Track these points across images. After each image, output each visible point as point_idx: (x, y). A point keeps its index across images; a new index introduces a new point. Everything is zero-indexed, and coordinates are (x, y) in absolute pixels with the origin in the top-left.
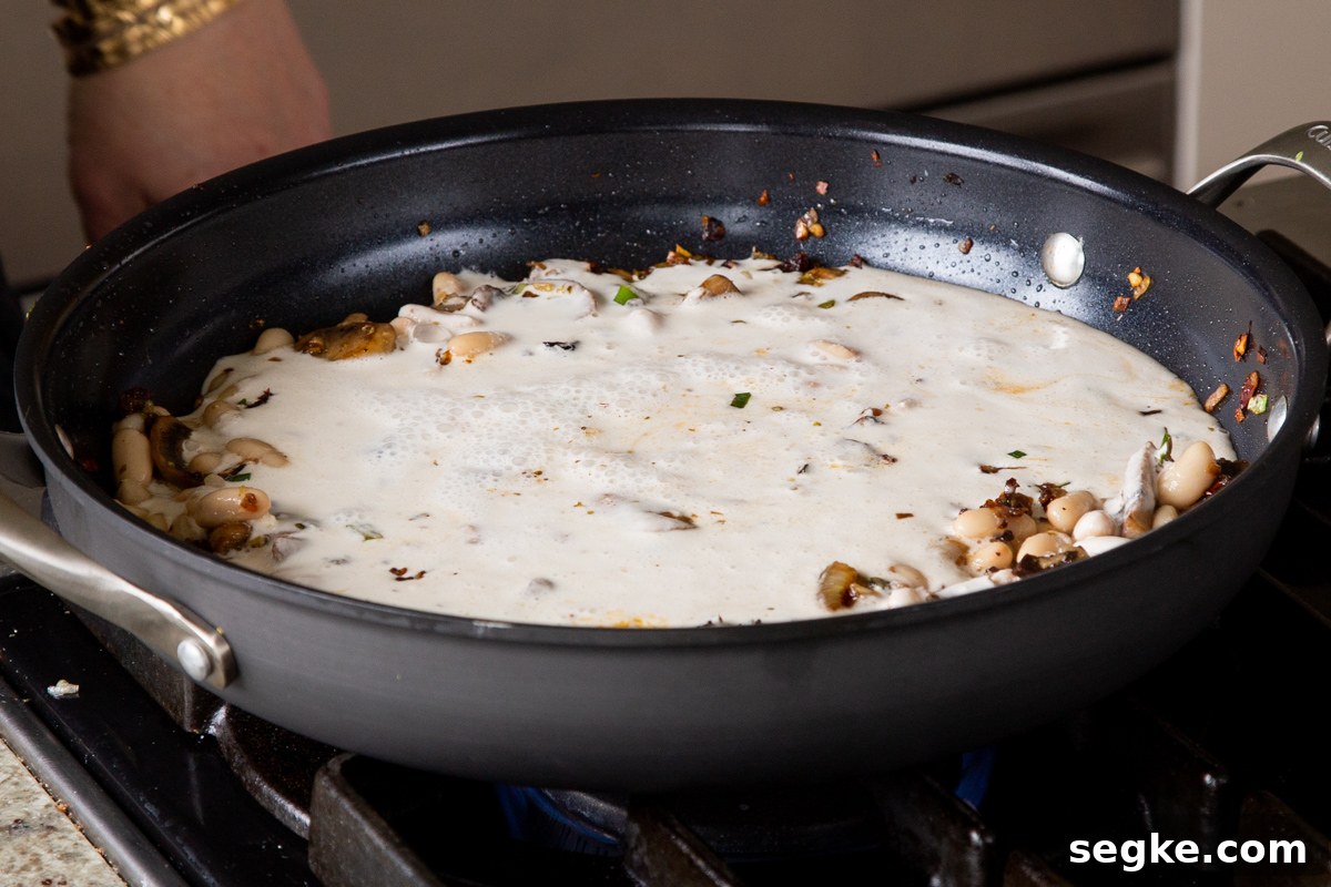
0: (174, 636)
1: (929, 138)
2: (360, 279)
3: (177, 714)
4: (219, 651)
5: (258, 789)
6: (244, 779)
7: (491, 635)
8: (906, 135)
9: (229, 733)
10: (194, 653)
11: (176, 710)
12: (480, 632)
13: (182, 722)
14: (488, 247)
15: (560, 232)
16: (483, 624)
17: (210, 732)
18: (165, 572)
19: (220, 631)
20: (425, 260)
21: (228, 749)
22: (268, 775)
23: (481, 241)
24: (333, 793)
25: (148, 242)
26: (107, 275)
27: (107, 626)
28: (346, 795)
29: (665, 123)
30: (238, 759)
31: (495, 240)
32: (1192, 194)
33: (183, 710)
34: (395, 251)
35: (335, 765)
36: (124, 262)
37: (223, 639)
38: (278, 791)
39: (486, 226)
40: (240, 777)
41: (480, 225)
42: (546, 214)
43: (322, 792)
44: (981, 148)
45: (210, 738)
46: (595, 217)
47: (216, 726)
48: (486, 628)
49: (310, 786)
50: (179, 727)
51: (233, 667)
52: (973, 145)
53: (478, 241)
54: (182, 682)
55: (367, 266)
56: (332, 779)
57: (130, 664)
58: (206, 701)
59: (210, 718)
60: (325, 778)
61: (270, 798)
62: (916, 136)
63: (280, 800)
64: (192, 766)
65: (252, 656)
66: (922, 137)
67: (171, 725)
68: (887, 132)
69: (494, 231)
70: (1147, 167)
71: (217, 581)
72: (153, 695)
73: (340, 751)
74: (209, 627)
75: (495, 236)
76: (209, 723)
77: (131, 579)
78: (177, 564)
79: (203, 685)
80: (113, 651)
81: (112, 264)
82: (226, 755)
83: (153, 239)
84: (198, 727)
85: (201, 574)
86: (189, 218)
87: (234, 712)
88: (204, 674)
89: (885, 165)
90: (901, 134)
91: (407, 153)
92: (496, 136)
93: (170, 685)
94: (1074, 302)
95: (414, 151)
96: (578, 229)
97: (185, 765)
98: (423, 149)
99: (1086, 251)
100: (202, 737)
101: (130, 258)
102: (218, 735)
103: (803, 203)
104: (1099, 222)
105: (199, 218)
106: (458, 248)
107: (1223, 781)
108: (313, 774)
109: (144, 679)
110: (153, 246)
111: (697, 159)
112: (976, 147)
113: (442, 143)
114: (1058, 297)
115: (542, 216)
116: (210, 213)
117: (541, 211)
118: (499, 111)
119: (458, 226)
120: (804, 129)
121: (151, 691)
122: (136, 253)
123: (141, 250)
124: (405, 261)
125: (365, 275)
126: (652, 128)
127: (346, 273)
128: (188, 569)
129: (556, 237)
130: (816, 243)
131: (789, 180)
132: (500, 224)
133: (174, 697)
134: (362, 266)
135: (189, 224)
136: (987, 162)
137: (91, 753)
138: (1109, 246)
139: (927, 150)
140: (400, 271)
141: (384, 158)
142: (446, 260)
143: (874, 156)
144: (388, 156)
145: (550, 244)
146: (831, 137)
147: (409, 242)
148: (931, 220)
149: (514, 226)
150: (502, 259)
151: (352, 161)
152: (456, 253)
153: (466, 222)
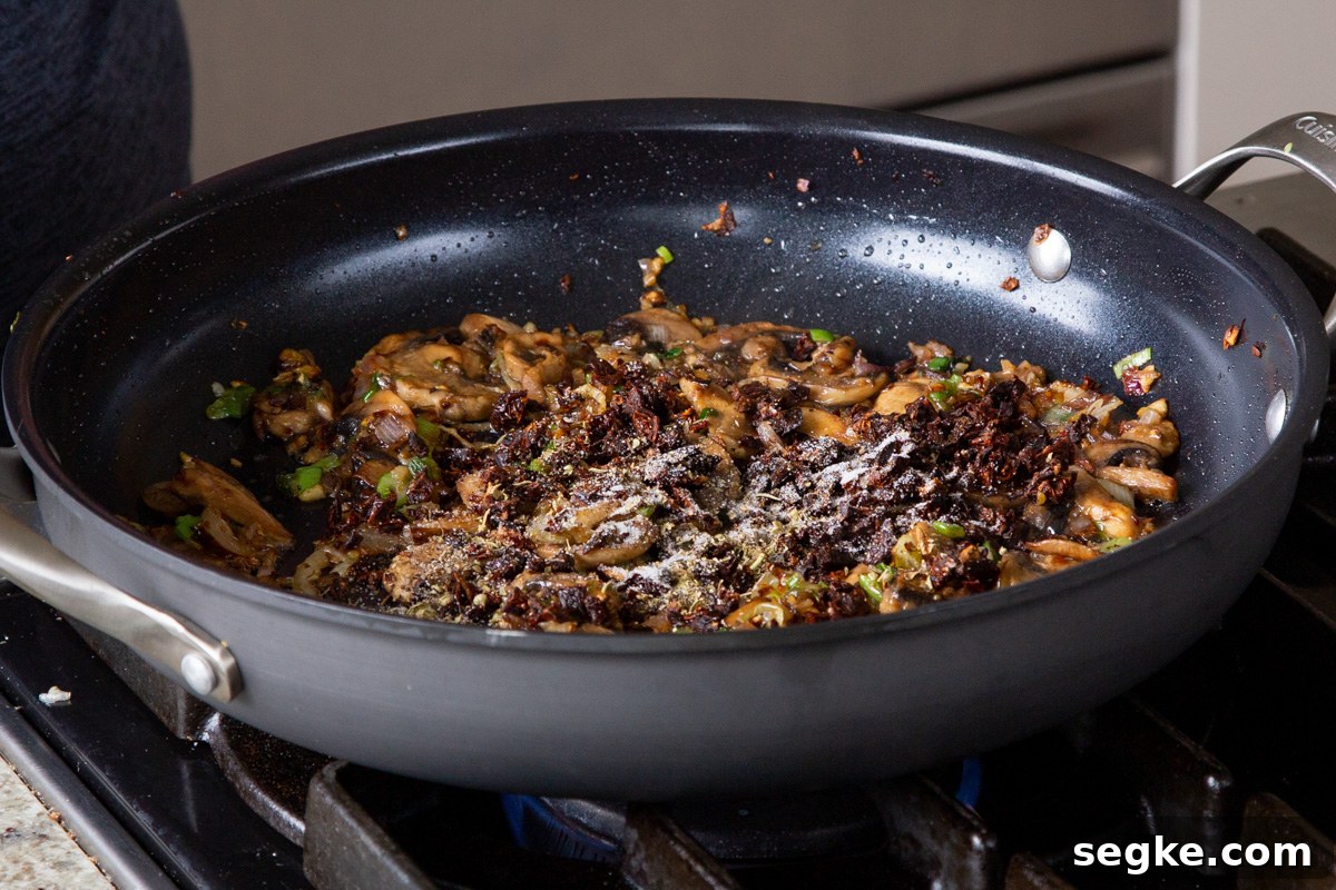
0: (177, 649)
1: (910, 135)
2: (338, 285)
3: (170, 721)
4: (224, 664)
5: (253, 797)
6: (238, 786)
7: (503, 644)
8: (887, 132)
9: (223, 740)
10: (198, 667)
11: (169, 717)
12: (493, 641)
13: (175, 729)
14: (466, 251)
15: (538, 234)
16: (496, 633)
17: (204, 738)
18: (168, 587)
19: (224, 644)
20: (403, 265)
21: (222, 756)
22: (263, 782)
23: (459, 245)
24: (328, 800)
25: (128, 251)
26: (88, 285)
27: (100, 635)
28: (342, 802)
29: (643, 124)
30: (232, 765)
31: (473, 244)
32: (1178, 187)
33: (176, 717)
34: (374, 257)
35: (330, 772)
36: (105, 272)
37: (228, 651)
38: (272, 799)
39: (464, 229)
40: (233, 784)
41: (458, 229)
42: (523, 217)
43: (317, 799)
44: (964, 144)
45: (204, 744)
46: (573, 220)
47: (210, 733)
48: (499, 636)
49: (305, 794)
50: (172, 735)
51: (239, 681)
52: (955, 141)
53: (455, 245)
54: (177, 690)
55: (345, 273)
56: (327, 786)
57: (123, 671)
58: (200, 709)
59: (204, 725)
60: (321, 785)
61: (265, 805)
62: (898, 133)
63: (275, 807)
64: (186, 773)
65: (259, 669)
66: (904, 134)
67: (163, 731)
68: (868, 130)
69: (473, 235)
70: (1145, 165)
71: (222, 593)
72: (146, 701)
73: (333, 760)
74: (213, 640)
75: (472, 240)
76: (203, 730)
77: (126, 589)
78: (180, 577)
80: (105, 657)
81: (92, 274)
82: (219, 762)
83: (133, 248)
84: (192, 733)
85: (207, 588)
86: (168, 227)
87: (225, 719)
88: (209, 687)
89: (866, 162)
90: (882, 131)
91: (384, 157)
92: (473, 140)
93: (163, 692)
94: (1061, 298)
95: (391, 155)
96: (556, 231)
97: (178, 773)
98: (400, 154)
99: (1072, 245)
100: (196, 744)
101: (111, 267)
102: (212, 742)
103: (784, 202)
104: (1086, 217)
105: (179, 227)
106: (436, 253)
107: (1226, 783)
108: (308, 781)
109: (137, 685)
110: (133, 255)
111: (675, 160)
112: (958, 143)
113: (419, 147)
114: (1044, 293)
115: (520, 218)
116: (188, 222)
117: (518, 215)
118: (476, 113)
119: (437, 231)
120: (783, 128)
121: (144, 698)
122: (116, 263)
123: (122, 259)
124: (383, 267)
125: (344, 281)
126: (629, 128)
127: (324, 280)
128: (192, 581)
129: (535, 239)
130: (797, 242)
131: (769, 179)
132: (478, 228)
133: (168, 704)
134: (341, 273)
135: (168, 232)
136: (970, 158)
137: (84, 759)
138: (1097, 241)
139: (910, 147)
140: (378, 278)
141: (361, 162)
142: (424, 265)
143: (855, 153)
144: (366, 161)
145: (527, 247)
146: (810, 136)
147: (388, 247)
148: (914, 217)
149: (492, 229)
150: (481, 262)
151: (329, 166)
152: (434, 258)
153: (444, 227)
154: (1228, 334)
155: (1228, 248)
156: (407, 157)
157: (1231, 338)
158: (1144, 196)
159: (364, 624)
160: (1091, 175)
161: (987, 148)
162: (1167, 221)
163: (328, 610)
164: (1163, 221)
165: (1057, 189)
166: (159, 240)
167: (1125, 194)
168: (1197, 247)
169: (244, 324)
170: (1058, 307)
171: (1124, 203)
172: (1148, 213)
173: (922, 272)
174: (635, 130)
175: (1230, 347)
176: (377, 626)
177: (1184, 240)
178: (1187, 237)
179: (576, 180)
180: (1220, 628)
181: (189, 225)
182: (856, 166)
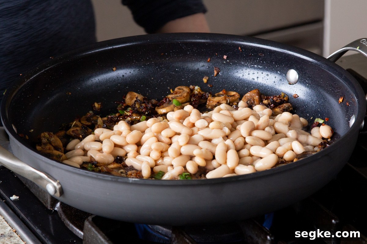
0: (45, 182)
1: (254, 43)
2: (96, 83)
3: (46, 204)
4: (58, 187)
5: (69, 225)
6: (65, 222)
7: (133, 182)
8: (248, 42)
9: (61, 210)
10: (51, 187)
11: (46, 203)
12: (131, 181)
13: (47, 207)
14: (132, 74)
15: (152, 70)
16: (131, 179)
17: (55, 209)
18: (43, 165)
19: (58, 181)
20: (115, 78)
21: (60, 214)
22: (72, 221)
23: (130, 72)
24: (90, 226)
25: (37, 73)
26: (26, 82)
27: (27, 180)
28: (94, 227)
29: (181, 40)
30: (63, 217)
31: (134, 72)
32: (328, 59)
33: (48, 203)
34: (106, 75)
35: (90, 218)
36: (31, 79)
37: (59, 183)
38: (74, 226)
39: (132, 68)
41: (130, 68)
42: (148, 65)
43: (86, 226)
44: (269, 46)
45: (55, 211)
46: (162, 66)
47: (57, 208)
48: (132, 180)
49: (83, 225)
50: (47, 208)
51: (62, 191)
52: (267, 45)
53: (129, 72)
54: (47, 196)
55: (98, 80)
56: (89, 222)
57: (33, 191)
58: (54, 201)
59: (56, 205)
60: (87, 222)
61: (72, 228)
62: (251, 43)
63: (75, 228)
64: (50, 218)
65: (67, 188)
66: (253, 43)
67: (45, 208)
68: (243, 42)
69: (134, 69)
70: (315, 51)
71: (57, 167)
72: (39, 199)
73: (92, 215)
74: (55, 180)
75: (134, 71)
76: (55, 207)
77: (33, 167)
78: (46, 163)
79: (53, 196)
80: (28, 187)
81: (27, 79)
82: (60, 216)
83: (39, 72)
84: (52, 208)
85: (53, 166)
86: (49, 67)
87: (62, 204)
88: (54, 193)
89: (242, 51)
90: (247, 42)
91: (110, 48)
92: (134, 43)
93: (44, 196)
94: (295, 89)
95: (111, 47)
96: (157, 69)
97: (49, 219)
98: (114, 47)
99: (299, 74)
100: (53, 211)
101: (33, 77)
102: (58, 210)
103: (220, 61)
104: (302, 67)
105: (52, 66)
106: (124, 74)
107: (337, 222)
108: (84, 221)
109: (37, 195)
110: (39, 74)
111: (190, 49)
112: (268, 46)
113: (119, 45)
114: (291, 87)
115: (147, 65)
116: (55, 65)
117: (147, 64)
118: (135, 36)
119: (124, 68)
120: (220, 41)
121: (39, 198)
122: (34, 76)
123: (36, 75)
124: (109, 78)
125: (98, 82)
126: (178, 41)
127: (93, 82)
128: (49, 164)
129: (151, 71)
130: (223, 72)
131: (216, 55)
132: (135, 68)
133: (45, 200)
134: (97, 80)
135: (49, 68)
136: (271, 50)
137: (22, 215)
138: (305, 73)
139: (254, 47)
140: (107, 81)
141: (103, 49)
142: (120, 78)
143: (240, 48)
144: (104, 49)
145: (149, 73)
146: (227, 43)
147: (110, 73)
148: (256, 66)
149: (139, 68)
150: (136, 77)
151: (94, 50)
152: (123, 76)
153: (126, 67)
154: (340, 99)
155: (340, 75)
156: (116, 48)
157: (341, 100)
158: (318, 61)
159: (95, 176)
160: (304, 55)
161: (276, 47)
162: (324, 67)
163: (86, 172)
164: (323, 68)
165: (294, 58)
166: (46, 70)
167: (313, 60)
168: (332, 75)
169: (70, 93)
170: (295, 91)
171: (313, 63)
172: (319, 65)
173: (258, 81)
174: (179, 41)
175: (341, 103)
176: (99, 177)
177: (328, 73)
178: (330, 72)
179: (163, 55)
180: (336, 179)
181: (55, 66)
182: (240, 52)
